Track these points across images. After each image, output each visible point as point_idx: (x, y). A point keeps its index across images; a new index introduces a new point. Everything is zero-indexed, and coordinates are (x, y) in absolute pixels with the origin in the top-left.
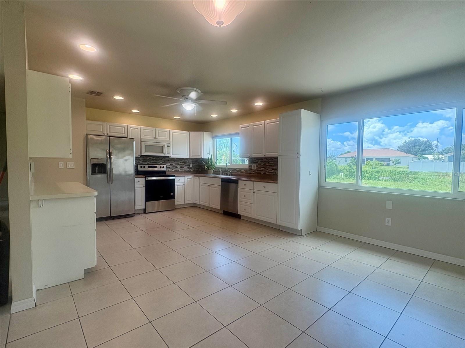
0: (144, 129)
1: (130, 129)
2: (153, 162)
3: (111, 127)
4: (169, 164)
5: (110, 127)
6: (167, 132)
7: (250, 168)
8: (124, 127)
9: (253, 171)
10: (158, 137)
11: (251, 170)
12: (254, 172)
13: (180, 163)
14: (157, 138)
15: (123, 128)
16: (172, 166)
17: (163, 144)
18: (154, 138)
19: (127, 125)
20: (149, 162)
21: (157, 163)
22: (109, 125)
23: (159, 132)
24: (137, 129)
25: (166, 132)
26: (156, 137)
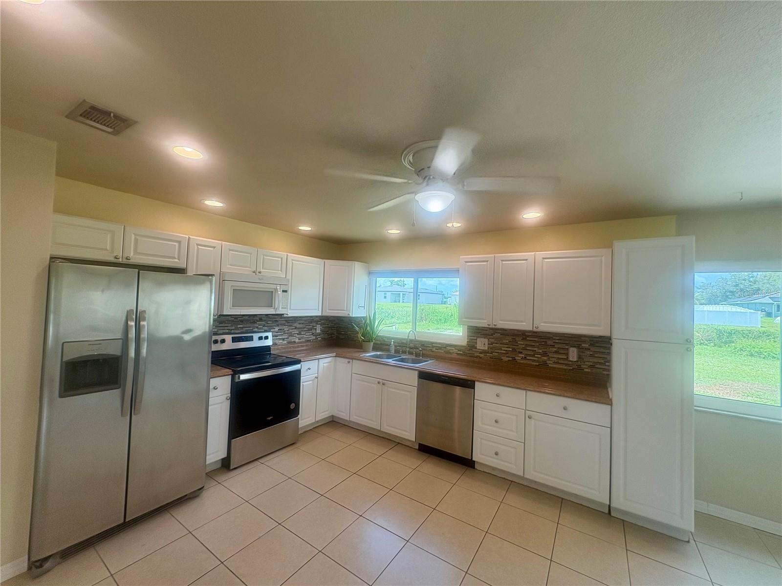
0: (230, 250)
1: (194, 249)
2: (241, 326)
3: (139, 238)
4: (277, 329)
5: (136, 241)
6: (282, 259)
7: (471, 346)
8: (180, 242)
9: (481, 353)
10: (262, 270)
11: (473, 350)
12: (481, 355)
13: (298, 326)
14: (260, 272)
15: (177, 244)
16: (282, 333)
17: (274, 286)
18: (254, 272)
19: (187, 236)
20: (233, 328)
21: (251, 328)
22: (135, 235)
23: (265, 257)
24: (214, 247)
25: (280, 259)
26: (258, 270)
